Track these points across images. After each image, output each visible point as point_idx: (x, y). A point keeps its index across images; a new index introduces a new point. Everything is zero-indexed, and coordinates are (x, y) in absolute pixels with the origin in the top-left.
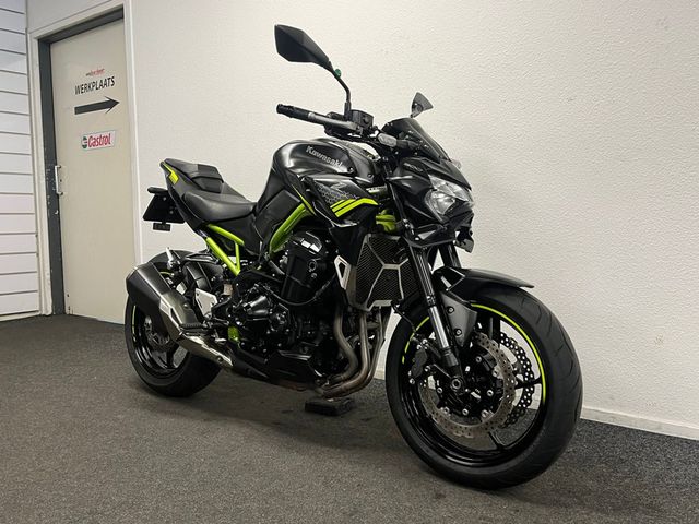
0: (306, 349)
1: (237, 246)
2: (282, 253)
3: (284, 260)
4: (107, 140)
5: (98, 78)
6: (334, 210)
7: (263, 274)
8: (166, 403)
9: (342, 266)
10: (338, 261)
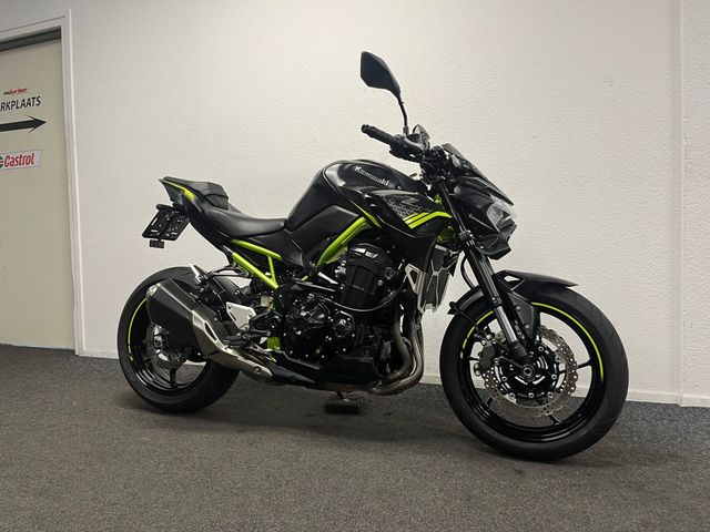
0: (368, 352)
1: (270, 259)
2: (337, 264)
3: (341, 270)
4: (30, 160)
5: (19, 98)
6: (407, 222)
7: (310, 284)
8: (181, 420)
9: (414, 274)
10: (409, 268)
